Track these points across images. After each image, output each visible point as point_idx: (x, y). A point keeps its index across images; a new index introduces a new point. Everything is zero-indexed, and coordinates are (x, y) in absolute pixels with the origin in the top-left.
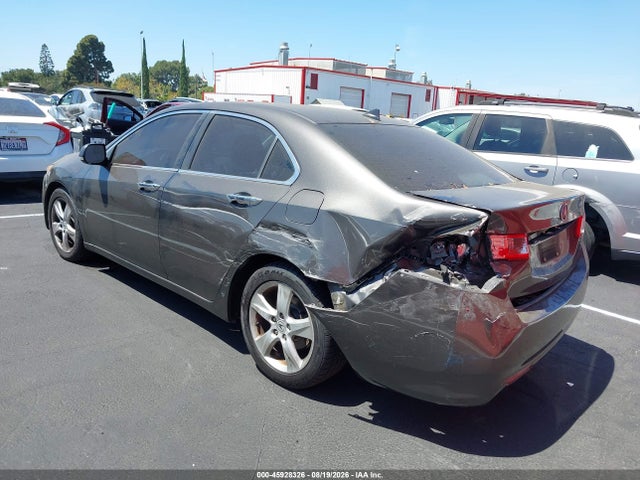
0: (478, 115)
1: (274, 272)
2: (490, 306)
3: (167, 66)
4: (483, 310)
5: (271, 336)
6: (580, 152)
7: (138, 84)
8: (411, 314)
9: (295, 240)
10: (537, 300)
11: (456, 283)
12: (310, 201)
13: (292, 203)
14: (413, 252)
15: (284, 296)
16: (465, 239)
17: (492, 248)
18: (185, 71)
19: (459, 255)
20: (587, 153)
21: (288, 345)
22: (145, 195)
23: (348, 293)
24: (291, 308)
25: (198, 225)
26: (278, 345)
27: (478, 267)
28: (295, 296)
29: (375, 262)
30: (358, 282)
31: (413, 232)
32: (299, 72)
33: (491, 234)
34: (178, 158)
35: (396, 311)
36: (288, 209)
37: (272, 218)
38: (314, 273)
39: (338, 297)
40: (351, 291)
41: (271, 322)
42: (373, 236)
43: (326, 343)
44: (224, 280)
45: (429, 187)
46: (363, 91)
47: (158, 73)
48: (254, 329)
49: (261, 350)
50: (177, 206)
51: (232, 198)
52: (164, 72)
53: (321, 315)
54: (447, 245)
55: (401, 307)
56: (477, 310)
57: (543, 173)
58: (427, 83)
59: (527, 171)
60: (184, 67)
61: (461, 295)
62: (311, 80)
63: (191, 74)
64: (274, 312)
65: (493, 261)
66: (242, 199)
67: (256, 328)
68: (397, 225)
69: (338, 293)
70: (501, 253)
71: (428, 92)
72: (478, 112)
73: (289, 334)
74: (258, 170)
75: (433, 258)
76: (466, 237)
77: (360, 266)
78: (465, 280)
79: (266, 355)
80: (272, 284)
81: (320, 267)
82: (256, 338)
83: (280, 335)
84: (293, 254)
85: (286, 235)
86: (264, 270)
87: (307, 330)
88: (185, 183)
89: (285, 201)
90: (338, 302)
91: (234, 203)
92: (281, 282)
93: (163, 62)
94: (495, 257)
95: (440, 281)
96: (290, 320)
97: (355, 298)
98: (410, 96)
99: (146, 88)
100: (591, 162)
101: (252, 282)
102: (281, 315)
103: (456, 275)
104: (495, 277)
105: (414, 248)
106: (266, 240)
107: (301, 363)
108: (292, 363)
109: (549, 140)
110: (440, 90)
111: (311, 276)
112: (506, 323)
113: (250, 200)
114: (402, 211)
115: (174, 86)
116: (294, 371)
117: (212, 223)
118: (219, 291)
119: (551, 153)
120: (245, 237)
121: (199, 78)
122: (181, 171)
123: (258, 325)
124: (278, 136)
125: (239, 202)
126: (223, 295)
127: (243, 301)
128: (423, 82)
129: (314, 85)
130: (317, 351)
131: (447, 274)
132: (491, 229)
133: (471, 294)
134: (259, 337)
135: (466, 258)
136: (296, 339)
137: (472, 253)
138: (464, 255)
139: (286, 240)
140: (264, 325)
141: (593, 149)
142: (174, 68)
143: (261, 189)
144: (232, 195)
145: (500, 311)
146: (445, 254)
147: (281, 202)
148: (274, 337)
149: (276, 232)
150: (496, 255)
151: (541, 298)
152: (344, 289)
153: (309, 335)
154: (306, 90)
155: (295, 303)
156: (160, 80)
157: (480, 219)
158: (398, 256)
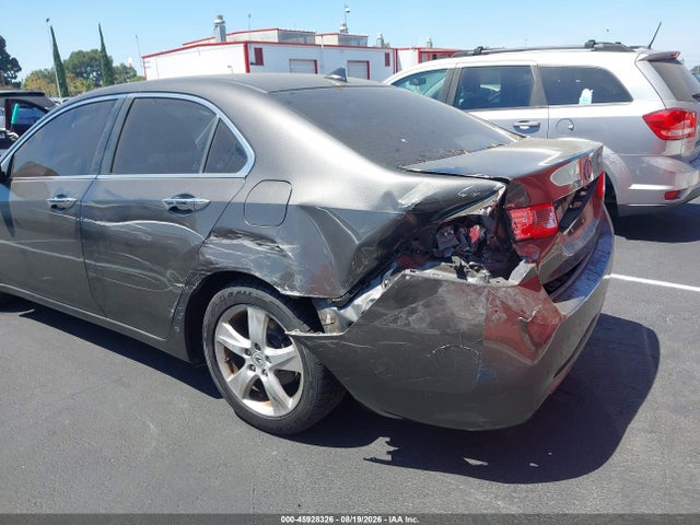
0: (453, 70)
1: (239, 293)
2: (523, 302)
3: (84, 57)
4: (515, 308)
5: (247, 374)
6: (573, 99)
7: (53, 81)
8: (424, 325)
9: (259, 248)
10: (570, 282)
11: (473, 276)
12: (274, 195)
13: (249, 201)
14: (415, 244)
15: (257, 321)
16: (478, 220)
17: (513, 226)
18: (108, 61)
19: (473, 241)
20: (581, 99)
21: (271, 381)
22: (58, 213)
23: (340, 308)
24: (267, 335)
25: (131, 244)
26: (258, 382)
27: (498, 253)
28: (271, 319)
29: (368, 263)
30: (350, 292)
31: (412, 219)
32: (241, 48)
33: (511, 209)
34: (94, 161)
35: (405, 325)
36: (245, 208)
37: (226, 224)
38: (292, 288)
39: (327, 315)
40: (343, 305)
41: (245, 356)
42: (362, 231)
43: (319, 375)
44: (176, 311)
45: (424, 159)
46: (315, 61)
47: (75, 67)
48: (224, 368)
49: (237, 392)
50: (102, 223)
51: (170, 203)
52: (82, 64)
53: (309, 343)
54: (456, 230)
55: (410, 319)
56: (507, 308)
57: (534, 129)
58: (384, 46)
59: (517, 127)
60: (106, 56)
61: (486, 291)
62: (255, 56)
63: (116, 64)
64: (246, 343)
65: (516, 242)
66: (184, 203)
67: (227, 365)
68: (393, 213)
69: (327, 310)
70: (524, 231)
71: (387, 56)
72: (453, 66)
73: (270, 369)
74: (199, 164)
75: (441, 248)
76: (479, 216)
77: (351, 272)
78: (485, 272)
79: (244, 398)
80: (239, 309)
81: (298, 280)
82: (229, 378)
83: (258, 372)
84: (260, 266)
85: (248, 243)
86: (226, 292)
87: (292, 362)
88: (108, 192)
89: (241, 198)
90: (328, 321)
91: (174, 209)
92: (251, 304)
93: (80, 53)
94: (518, 238)
95: (453, 276)
96: (269, 351)
97: (350, 313)
98: (368, 62)
99: (64, 86)
100: (586, 109)
101: (213, 308)
102: (257, 346)
103: (472, 267)
104: (522, 263)
105: (416, 239)
106: (221, 253)
107: (291, 403)
108: (278, 403)
109: (537, 89)
110: (399, 52)
111: (289, 293)
112: (544, 319)
113: (194, 204)
114: (395, 194)
115: (98, 80)
116: (283, 413)
117: (150, 239)
118: (172, 326)
119: (541, 105)
120: (195, 252)
121: (125, 67)
122: (99, 177)
123: (228, 362)
124: (219, 114)
125: (180, 207)
126: (177, 329)
127: (205, 335)
128: (380, 46)
129: (259, 61)
130: (309, 385)
131: (462, 267)
132: (510, 202)
133: (498, 289)
134: (232, 376)
135: (482, 243)
136: (279, 373)
137: (489, 236)
138: (479, 239)
139: (250, 250)
140: (236, 361)
141: (587, 94)
142: (92, 59)
143: (206, 187)
144: (169, 200)
145: (534, 306)
146: (456, 242)
147: (236, 200)
148: (251, 374)
149: (235, 242)
150: (518, 234)
151: (573, 278)
152: (334, 304)
153: (297, 366)
154: (251, 67)
155: (272, 327)
156: (79, 75)
157: (495, 192)
158: (397, 251)
